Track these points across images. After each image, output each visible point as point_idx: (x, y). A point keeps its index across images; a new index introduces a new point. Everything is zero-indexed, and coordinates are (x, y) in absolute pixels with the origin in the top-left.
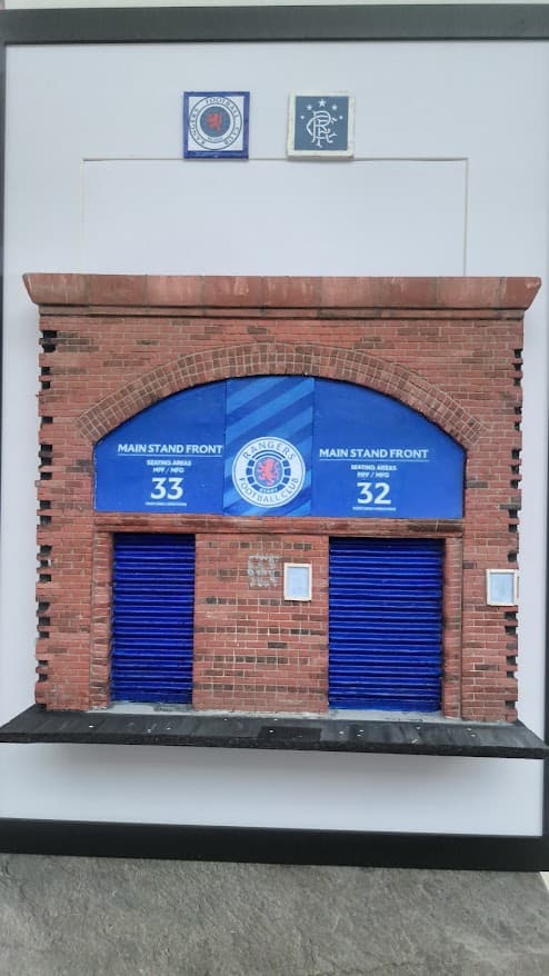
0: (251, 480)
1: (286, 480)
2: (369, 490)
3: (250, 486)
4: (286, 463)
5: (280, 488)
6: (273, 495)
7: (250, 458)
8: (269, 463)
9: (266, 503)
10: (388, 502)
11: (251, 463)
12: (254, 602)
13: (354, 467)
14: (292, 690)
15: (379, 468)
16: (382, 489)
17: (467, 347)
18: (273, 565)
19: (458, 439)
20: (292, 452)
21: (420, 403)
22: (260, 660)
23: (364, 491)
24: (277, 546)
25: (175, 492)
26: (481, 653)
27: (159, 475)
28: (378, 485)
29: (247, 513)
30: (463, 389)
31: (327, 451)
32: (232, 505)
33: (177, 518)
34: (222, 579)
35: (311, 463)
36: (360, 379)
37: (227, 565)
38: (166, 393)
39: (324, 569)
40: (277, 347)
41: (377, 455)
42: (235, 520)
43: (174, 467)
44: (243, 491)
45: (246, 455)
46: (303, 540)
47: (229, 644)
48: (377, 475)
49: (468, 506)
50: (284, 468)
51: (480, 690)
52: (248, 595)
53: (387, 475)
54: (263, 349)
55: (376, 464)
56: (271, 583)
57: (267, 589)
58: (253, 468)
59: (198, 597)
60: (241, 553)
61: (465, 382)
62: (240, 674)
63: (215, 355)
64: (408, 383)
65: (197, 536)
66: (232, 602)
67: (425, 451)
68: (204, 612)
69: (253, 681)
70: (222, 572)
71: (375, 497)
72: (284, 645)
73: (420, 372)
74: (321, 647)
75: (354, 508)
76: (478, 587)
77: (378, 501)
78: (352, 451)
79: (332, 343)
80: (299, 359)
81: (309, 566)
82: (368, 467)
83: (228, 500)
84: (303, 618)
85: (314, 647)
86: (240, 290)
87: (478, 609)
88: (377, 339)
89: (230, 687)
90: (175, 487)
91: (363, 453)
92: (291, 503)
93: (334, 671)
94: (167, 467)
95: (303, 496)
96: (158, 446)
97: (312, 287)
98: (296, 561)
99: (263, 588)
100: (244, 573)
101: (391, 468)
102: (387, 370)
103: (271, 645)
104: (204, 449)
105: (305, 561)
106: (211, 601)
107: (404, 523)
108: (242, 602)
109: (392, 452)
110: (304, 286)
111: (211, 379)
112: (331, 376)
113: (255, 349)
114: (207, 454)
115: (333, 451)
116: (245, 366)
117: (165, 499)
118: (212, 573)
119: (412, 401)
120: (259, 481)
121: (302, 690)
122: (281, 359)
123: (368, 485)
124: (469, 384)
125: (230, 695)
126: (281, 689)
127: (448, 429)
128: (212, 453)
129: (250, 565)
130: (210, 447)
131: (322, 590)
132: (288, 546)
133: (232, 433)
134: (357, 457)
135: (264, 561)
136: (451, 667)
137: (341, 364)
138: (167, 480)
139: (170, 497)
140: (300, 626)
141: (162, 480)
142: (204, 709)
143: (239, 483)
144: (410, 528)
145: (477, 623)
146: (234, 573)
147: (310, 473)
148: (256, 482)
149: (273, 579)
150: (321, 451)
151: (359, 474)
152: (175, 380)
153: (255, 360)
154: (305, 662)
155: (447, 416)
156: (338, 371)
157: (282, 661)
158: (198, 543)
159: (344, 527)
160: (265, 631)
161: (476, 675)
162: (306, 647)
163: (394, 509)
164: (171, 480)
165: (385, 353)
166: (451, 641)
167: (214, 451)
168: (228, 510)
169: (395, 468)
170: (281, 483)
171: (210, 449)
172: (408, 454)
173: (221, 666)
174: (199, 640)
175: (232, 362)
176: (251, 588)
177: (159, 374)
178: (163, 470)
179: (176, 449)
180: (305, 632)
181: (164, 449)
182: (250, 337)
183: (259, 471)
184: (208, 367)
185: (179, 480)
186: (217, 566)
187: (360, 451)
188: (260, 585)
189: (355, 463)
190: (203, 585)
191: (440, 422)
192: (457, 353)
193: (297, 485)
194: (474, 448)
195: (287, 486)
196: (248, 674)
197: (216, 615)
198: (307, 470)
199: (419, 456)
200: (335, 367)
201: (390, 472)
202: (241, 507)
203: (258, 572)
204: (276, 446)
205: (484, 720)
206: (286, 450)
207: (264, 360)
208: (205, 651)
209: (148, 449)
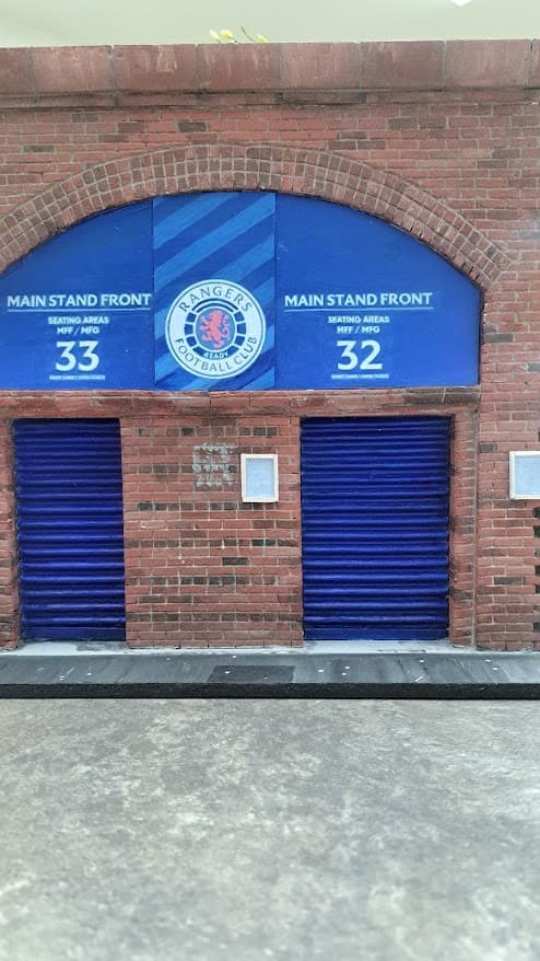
0: (191, 341)
1: (240, 341)
2: (353, 351)
3: (190, 349)
4: (239, 316)
5: (232, 351)
6: (223, 362)
7: (189, 310)
8: (216, 316)
9: (213, 372)
10: (379, 366)
11: (191, 317)
12: (201, 506)
13: (332, 320)
14: (255, 618)
15: (366, 320)
16: (370, 349)
17: (484, 145)
18: (226, 458)
19: (473, 275)
20: (246, 300)
21: (421, 225)
22: (213, 581)
23: (346, 353)
24: (231, 432)
25: (88, 361)
26: (503, 563)
27: (66, 338)
28: (365, 344)
29: (186, 388)
30: (480, 205)
31: (295, 297)
32: (167, 377)
33: (94, 395)
34: (159, 478)
35: (272, 315)
36: (338, 193)
37: (165, 459)
38: (69, 220)
39: (294, 461)
40: (221, 150)
41: (363, 303)
42: (171, 396)
43: (86, 325)
44: (182, 357)
45: (184, 307)
46: (265, 423)
47: (171, 562)
48: (364, 329)
49: (485, 368)
50: (236, 323)
51: (501, 610)
52: (194, 497)
53: (377, 330)
54: (202, 153)
55: (362, 315)
56: (224, 481)
57: (220, 489)
58: (194, 324)
59: (127, 503)
60: (183, 443)
61: (483, 194)
62: (187, 600)
63: (135, 164)
64: (403, 196)
65: (122, 422)
66: (174, 507)
67: (428, 295)
68: (136, 522)
69: (205, 608)
70: (159, 469)
71: (360, 361)
72: (243, 561)
73: (420, 182)
74: (292, 562)
75: (334, 377)
76: (496, 477)
77: (365, 366)
78: (329, 297)
79: (298, 143)
80: (252, 166)
81: (275, 457)
82: (351, 319)
83: (161, 369)
84: (268, 525)
85: (283, 561)
86: (165, 65)
87: (498, 505)
88: (361, 136)
89: (175, 617)
90: (88, 354)
91: (344, 300)
92: (249, 370)
93: (311, 591)
94: (75, 326)
95: (264, 362)
96: (61, 297)
97: (267, 58)
98: (257, 451)
99: (214, 488)
100: (190, 470)
101: (382, 320)
102: (374, 180)
103: (227, 561)
104: (125, 300)
105: (268, 450)
106: (145, 506)
107: (399, 394)
108: (187, 506)
109: (383, 296)
110: (255, 58)
111: (129, 198)
112: (298, 190)
113: (189, 154)
114: (130, 306)
115: (303, 297)
116: (177, 178)
117: (75, 371)
118: (145, 470)
119: (409, 222)
120: (201, 342)
121: (269, 618)
122: (227, 167)
123: (351, 344)
124: (488, 198)
125: (174, 627)
126: (242, 617)
127: (459, 261)
128: (136, 305)
129: (195, 458)
130: (134, 296)
131: (292, 488)
132: (246, 431)
133: (163, 275)
134: (336, 306)
135: (214, 452)
136: (460, 581)
137: (310, 171)
138: (77, 344)
139: (82, 367)
140: (264, 535)
141: (70, 345)
142: (141, 647)
143: (176, 346)
144: (408, 400)
145: (498, 524)
146: (174, 470)
147: (272, 327)
148: (198, 345)
149: (226, 475)
150: (287, 298)
151: (340, 329)
152: (79, 202)
153: (192, 170)
154: (272, 582)
155: (459, 242)
156: (308, 183)
157: (242, 581)
158: (123, 431)
159: (319, 402)
160: (217, 543)
161: (495, 591)
162: (273, 561)
163: (386, 376)
164: (82, 344)
165: (371, 156)
166: (459, 548)
167: (139, 303)
168: (162, 384)
169: (386, 320)
170: (233, 344)
171: (133, 299)
172: (405, 299)
173: (161, 590)
174: (132, 559)
175: (159, 173)
176: (197, 489)
177: (58, 194)
178: (70, 330)
179: (87, 300)
180: (270, 543)
181: (71, 300)
182: (183, 136)
183: (202, 328)
184: (126, 180)
185: (93, 344)
186: (151, 460)
187: (340, 296)
188: (209, 484)
189: (333, 314)
190: (133, 486)
191: (448, 252)
192: (469, 153)
193: (255, 347)
194: (494, 288)
195: (241, 348)
196: (198, 600)
197: (152, 524)
198: (268, 326)
199: (420, 301)
200: (303, 178)
201: (380, 325)
202: (180, 377)
203: (207, 467)
204: (224, 293)
205: (506, 649)
206: (239, 298)
207: (203, 169)
208: (140, 572)
209: (48, 302)
